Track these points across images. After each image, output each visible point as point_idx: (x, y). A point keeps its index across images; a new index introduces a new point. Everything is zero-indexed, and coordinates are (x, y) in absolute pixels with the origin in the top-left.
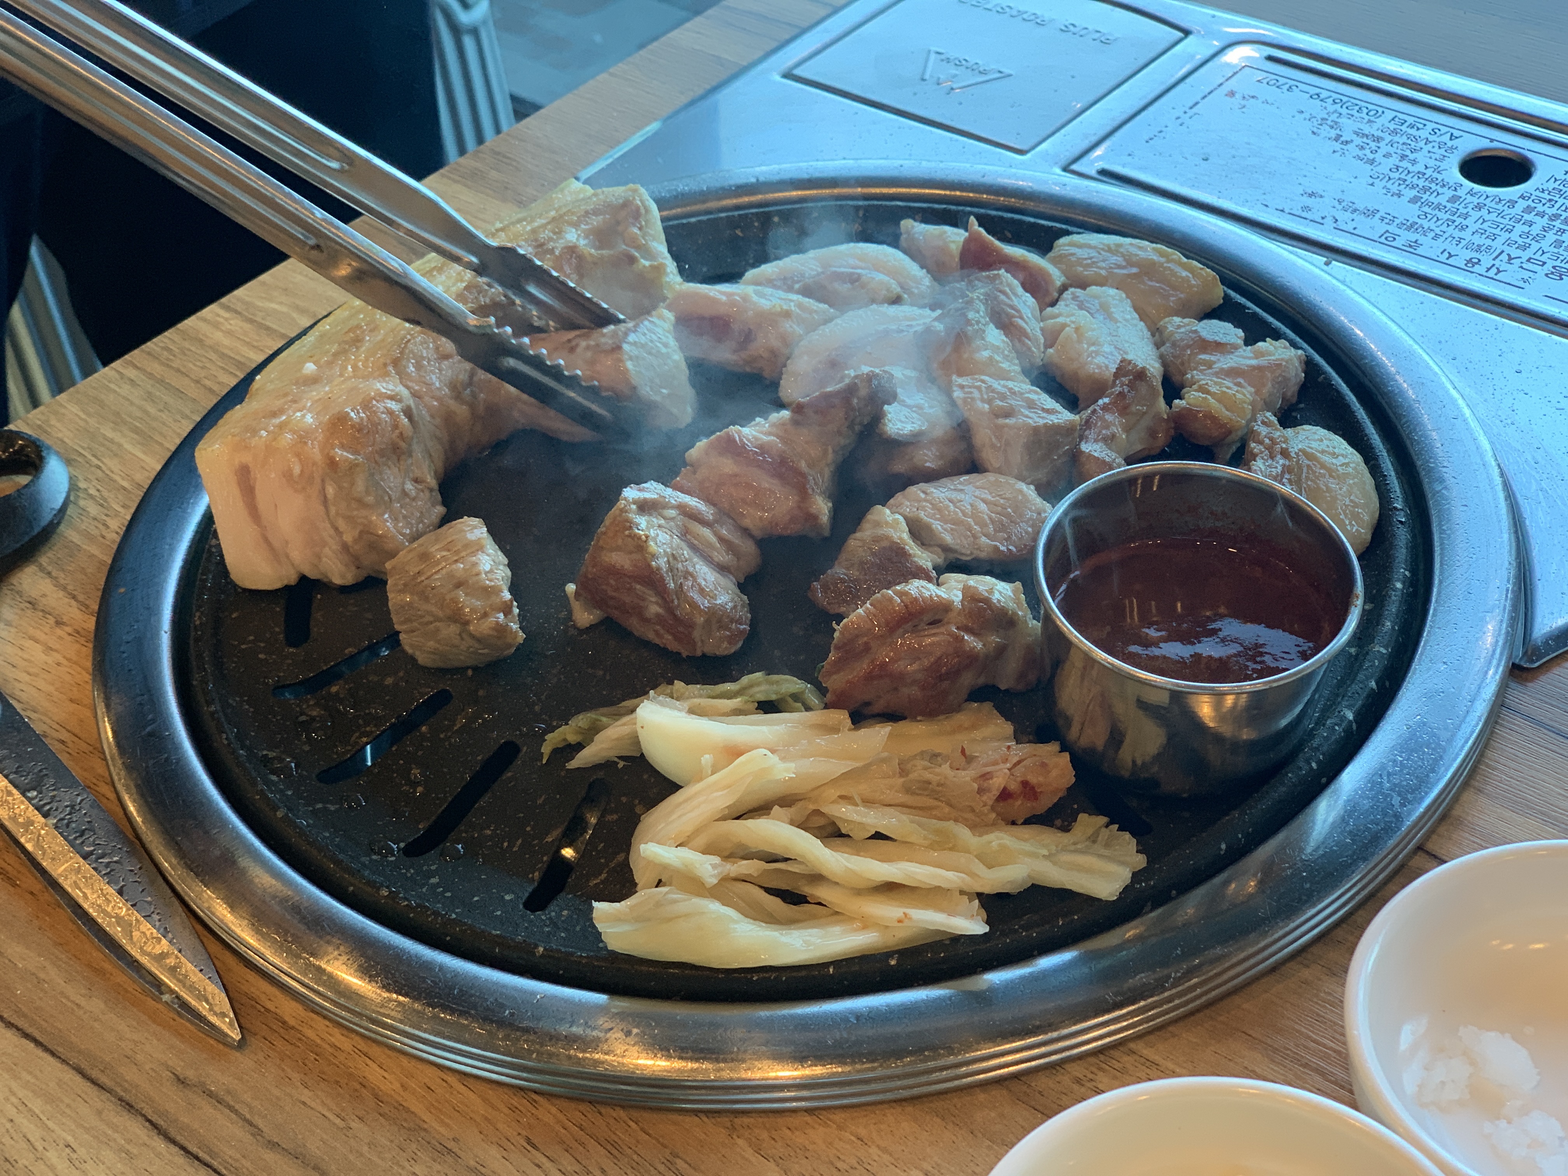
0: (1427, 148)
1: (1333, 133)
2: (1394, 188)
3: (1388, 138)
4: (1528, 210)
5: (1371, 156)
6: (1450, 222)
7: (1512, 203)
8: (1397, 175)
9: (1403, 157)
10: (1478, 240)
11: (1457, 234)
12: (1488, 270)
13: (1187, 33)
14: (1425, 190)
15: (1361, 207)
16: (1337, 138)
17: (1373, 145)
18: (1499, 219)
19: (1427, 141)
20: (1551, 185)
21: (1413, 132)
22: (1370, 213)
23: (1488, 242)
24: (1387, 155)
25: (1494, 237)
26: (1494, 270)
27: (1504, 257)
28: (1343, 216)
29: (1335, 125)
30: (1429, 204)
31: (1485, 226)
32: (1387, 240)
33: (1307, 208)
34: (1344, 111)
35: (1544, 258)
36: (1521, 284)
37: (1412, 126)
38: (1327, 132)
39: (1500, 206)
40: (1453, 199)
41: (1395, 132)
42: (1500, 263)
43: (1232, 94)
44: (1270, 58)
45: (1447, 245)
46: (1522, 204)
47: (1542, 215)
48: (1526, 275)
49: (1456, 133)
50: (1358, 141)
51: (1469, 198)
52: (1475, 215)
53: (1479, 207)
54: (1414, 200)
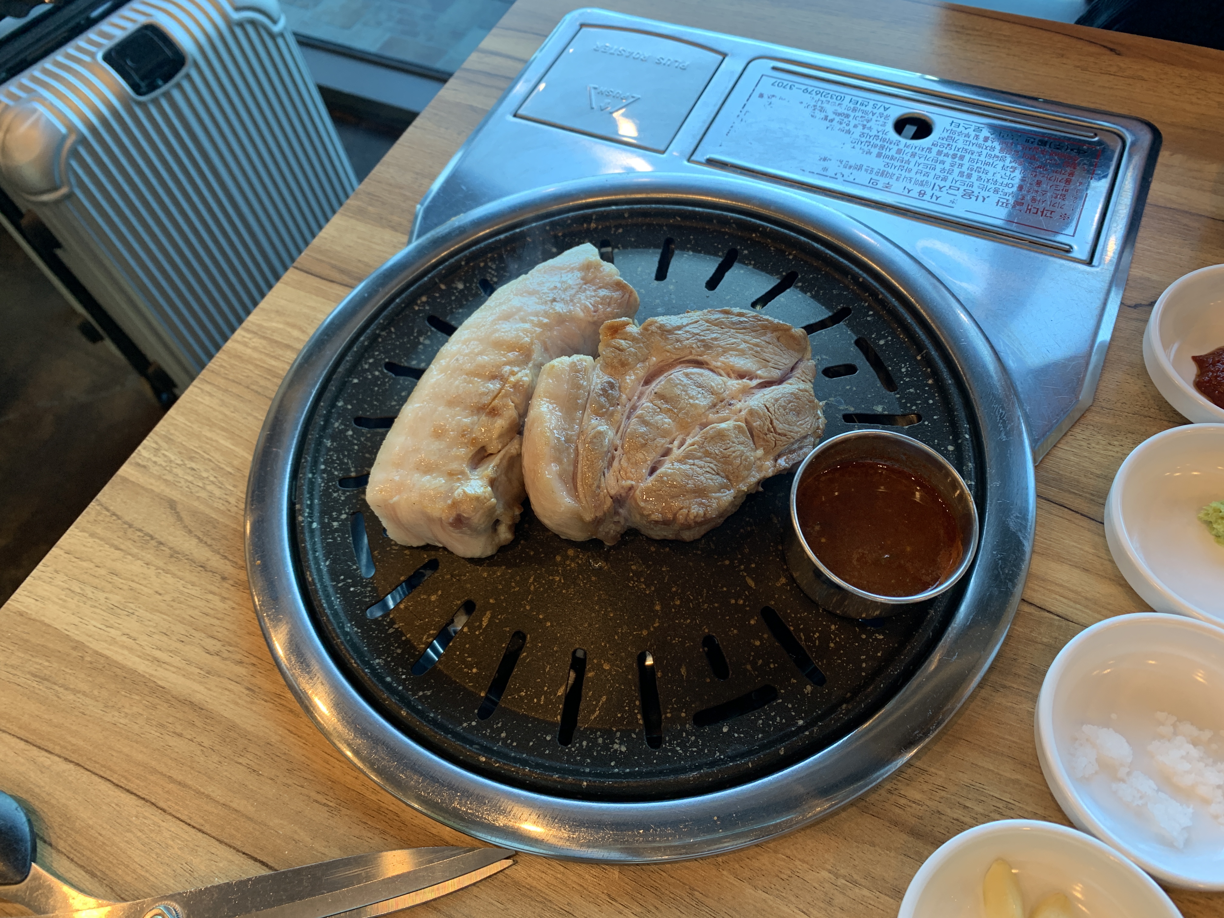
0: (874, 118)
1: (823, 115)
2: (866, 148)
3: (852, 114)
4: (939, 153)
5: (847, 128)
6: (901, 168)
7: (930, 150)
8: (863, 139)
9: (864, 127)
10: (921, 178)
11: (908, 175)
12: (932, 197)
13: (724, 55)
14: (882, 147)
15: (852, 163)
16: (826, 118)
17: (846, 120)
18: (926, 162)
19: (873, 114)
20: (946, 135)
21: (863, 108)
22: (859, 168)
23: (925, 178)
24: (855, 126)
25: (927, 174)
26: (934, 197)
27: (936, 187)
28: (846, 172)
29: (822, 110)
30: (887, 157)
31: (921, 167)
32: (873, 185)
33: (825, 169)
34: (823, 99)
35: (957, 185)
36: (951, 205)
37: (862, 104)
38: (820, 115)
39: (923, 153)
40: (899, 151)
41: (854, 110)
42: (938, 194)
43: (761, 96)
44: (774, 68)
45: (905, 184)
46: (935, 150)
47: (947, 155)
48: (952, 198)
49: (887, 106)
50: (837, 119)
51: (907, 150)
52: (913, 161)
53: (913, 155)
54: (879, 155)
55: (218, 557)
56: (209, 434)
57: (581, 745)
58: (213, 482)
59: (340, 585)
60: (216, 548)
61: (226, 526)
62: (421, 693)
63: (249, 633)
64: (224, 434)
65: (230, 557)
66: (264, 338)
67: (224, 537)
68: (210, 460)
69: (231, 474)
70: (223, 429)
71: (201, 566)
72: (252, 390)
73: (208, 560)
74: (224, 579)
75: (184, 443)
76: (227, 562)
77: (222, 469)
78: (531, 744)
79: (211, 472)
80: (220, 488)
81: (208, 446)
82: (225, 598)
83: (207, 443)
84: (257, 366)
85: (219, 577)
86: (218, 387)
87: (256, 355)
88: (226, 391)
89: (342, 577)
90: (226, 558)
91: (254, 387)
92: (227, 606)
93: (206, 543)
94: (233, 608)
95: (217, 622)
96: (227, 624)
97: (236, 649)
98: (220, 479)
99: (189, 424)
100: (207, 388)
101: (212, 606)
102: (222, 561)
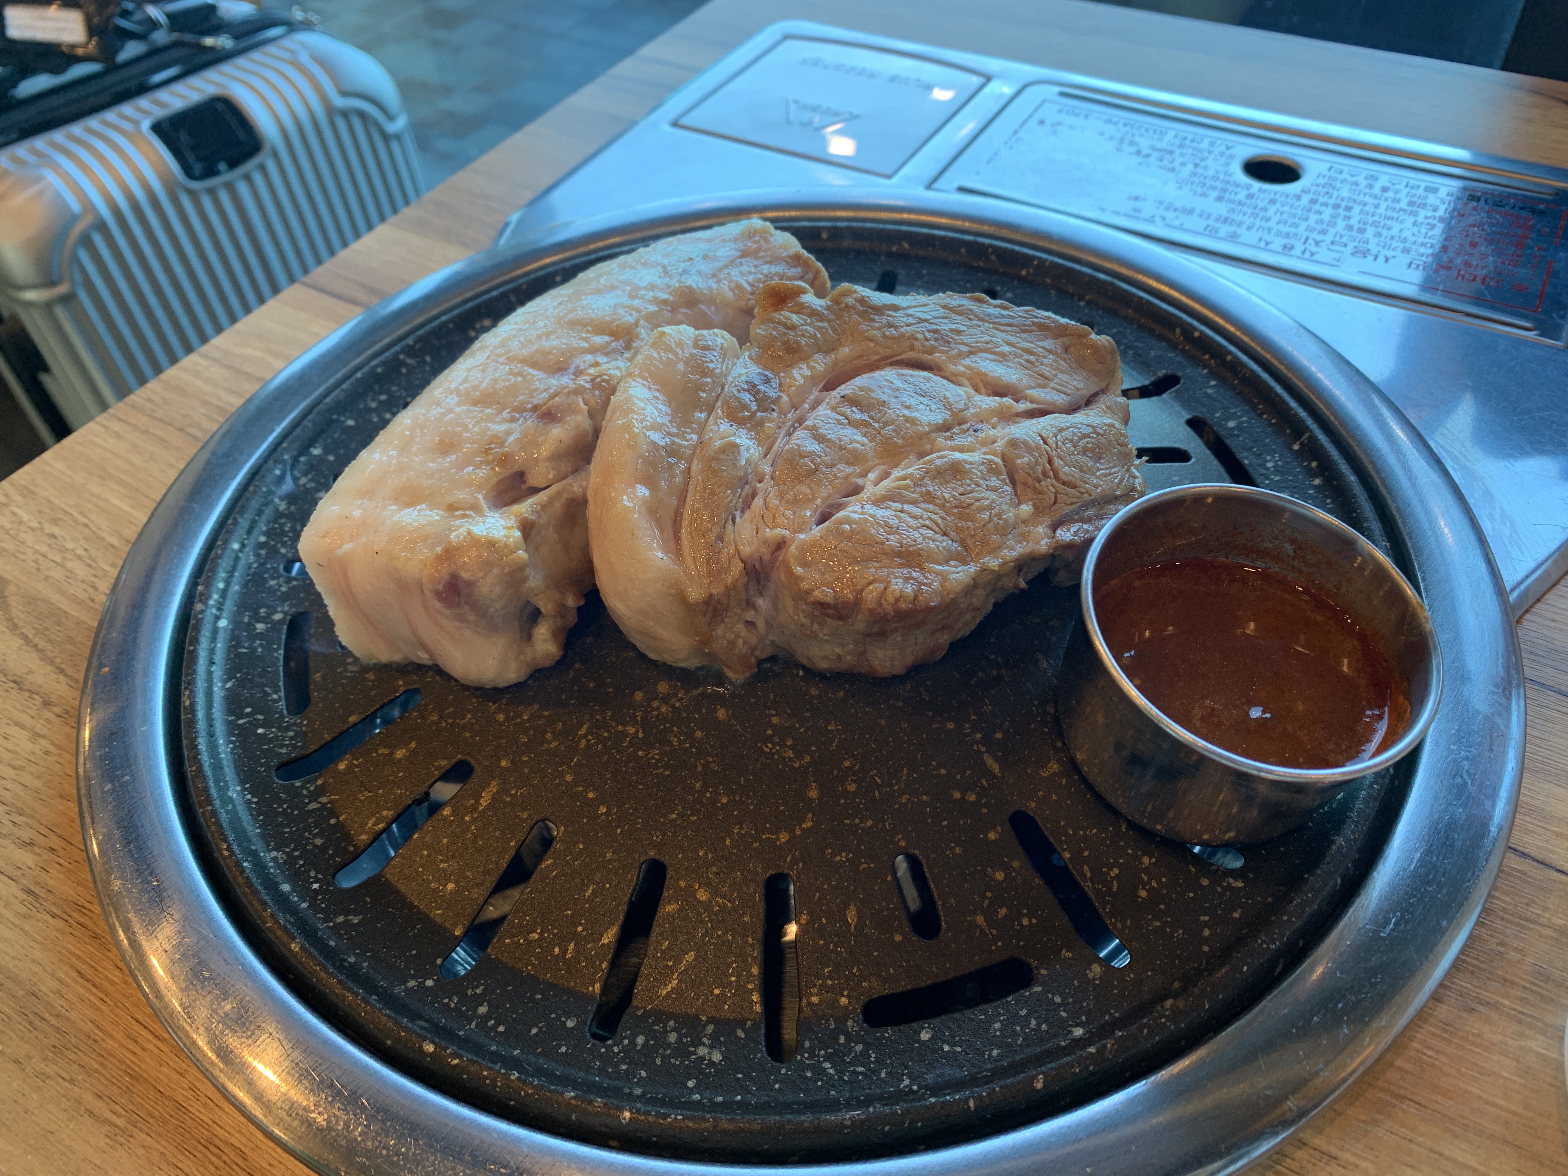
0: (1212, 157)
1: (1133, 149)
2: (1199, 190)
3: (1178, 151)
4: (1313, 201)
5: (1170, 166)
6: (1255, 215)
7: (1298, 197)
8: (1196, 180)
9: (1196, 165)
10: (1286, 229)
11: (1264, 224)
12: (1304, 252)
13: (988, 79)
14: (1224, 190)
15: (1179, 204)
16: (1139, 153)
17: (1168, 157)
18: (1293, 211)
19: (1210, 152)
20: (1321, 181)
21: (1195, 145)
22: (1191, 211)
23: (1293, 230)
24: (1183, 164)
25: (1295, 225)
26: (1307, 255)
27: (1310, 241)
28: (1170, 215)
29: (1132, 143)
30: (1230, 201)
31: (1284, 216)
32: (1211, 232)
33: (1137, 210)
34: (1134, 131)
35: (1344, 240)
36: (1335, 263)
37: (1193, 141)
38: (1127, 148)
39: (1289, 200)
40: (1250, 196)
41: (1181, 146)
42: (1313, 249)
43: (1042, 122)
44: (1063, 94)
45: (1260, 234)
46: (1306, 199)
47: (1325, 204)
48: (1336, 255)
49: (1230, 144)
50: (1155, 154)
51: (1262, 196)
52: (1272, 209)
53: (1273, 202)
54: (1219, 199)
55: (49, 668)
56: (96, 490)
57: (633, 1043)
58: (79, 558)
59: (241, 722)
60: (50, 654)
61: (80, 623)
62: (341, 919)
63: (61, 796)
64: (122, 490)
65: (70, 671)
66: (229, 367)
67: (71, 640)
68: (86, 526)
69: (113, 546)
70: (123, 484)
71: (15, 682)
72: (189, 434)
73: (31, 672)
74: (47, 704)
75: (52, 499)
76: (62, 678)
77: (103, 539)
78: (534, 1031)
79: (82, 542)
80: (90, 566)
81: (90, 506)
82: (39, 735)
83: (89, 501)
84: (205, 402)
85: (38, 700)
86: (135, 427)
87: (209, 389)
88: (145, 432)
89: (249, 710)
90: (62, 671)
91: (192, 430)
92: (37, 749)
93: (35, 646)
94: (47, 753)
95: (12, 773)
96: (27, 779)
97: (29, 821)
98: (93, 553)
99: (69, 473)
100: (117, 426)
101: (10, 746)
102: (54, 676)
